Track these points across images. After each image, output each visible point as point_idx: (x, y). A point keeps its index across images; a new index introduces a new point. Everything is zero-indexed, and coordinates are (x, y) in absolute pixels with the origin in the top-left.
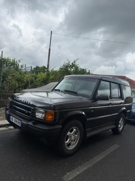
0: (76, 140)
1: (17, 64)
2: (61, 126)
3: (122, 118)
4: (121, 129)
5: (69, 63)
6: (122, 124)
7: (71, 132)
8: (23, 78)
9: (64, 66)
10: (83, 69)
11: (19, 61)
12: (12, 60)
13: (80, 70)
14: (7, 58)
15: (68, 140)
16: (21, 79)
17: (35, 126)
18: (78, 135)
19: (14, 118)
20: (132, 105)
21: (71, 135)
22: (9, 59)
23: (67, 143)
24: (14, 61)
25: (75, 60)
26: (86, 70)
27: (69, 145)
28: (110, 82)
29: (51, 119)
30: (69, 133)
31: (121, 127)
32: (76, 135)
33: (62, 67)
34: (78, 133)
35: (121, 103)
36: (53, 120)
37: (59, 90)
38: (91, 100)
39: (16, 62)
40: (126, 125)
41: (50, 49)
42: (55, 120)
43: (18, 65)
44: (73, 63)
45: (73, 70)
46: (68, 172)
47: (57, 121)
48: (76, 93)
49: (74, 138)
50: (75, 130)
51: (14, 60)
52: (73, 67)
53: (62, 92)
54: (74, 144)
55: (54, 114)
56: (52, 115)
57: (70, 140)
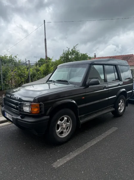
0: (69, 127)
1: (14, 60)
2: (48, 117)
3: (122, 100)
4: (122, 111)
5: (69, 50)
6: (123, 106)
7: (61, 120)
8: (24, 73)
9: (64, 54)
10: (84, 55)
11: (16, 57)
12: (9, 57)
13: (80, 55)
14: (4, 56)
15: (60, 128)
16: (22, 73)
17: (23, 119)
18: (70, 123)
19: (7, 114)
20: (133, 85)
21: (62, 123)
22: (6, 56)
23: (58, 132)
24: (11, 58)
25: (74, 46)
26: (87, 54)
27: (62, 133)
28: (103, 65)
29: (37, 111)
30: (59, 122)
31: (121, 109)
32: (68, 123)
33: (62, 56)
34: (70, 120)
35: (119, 85)
36: (39, 112)
37: (51, 81)
38: (81, 86)
39: (13, 58)
40: (128, 106)
41: (45, 40)
42: (41, 112)
43: (16, 60)
44: (73, 49)
45: (74, 56)
46: (59, 159)
47: (43, 113)
48: (67, 82)
49: (66, 126)
50: (66, 118)
51: (11, 56)
52: (74, 54)
53: (54, 82)
54: (67, 132)
55: (39, 106)
56: (37, 107)
57: (61, 129)
